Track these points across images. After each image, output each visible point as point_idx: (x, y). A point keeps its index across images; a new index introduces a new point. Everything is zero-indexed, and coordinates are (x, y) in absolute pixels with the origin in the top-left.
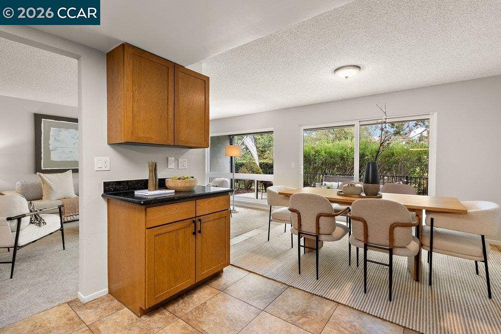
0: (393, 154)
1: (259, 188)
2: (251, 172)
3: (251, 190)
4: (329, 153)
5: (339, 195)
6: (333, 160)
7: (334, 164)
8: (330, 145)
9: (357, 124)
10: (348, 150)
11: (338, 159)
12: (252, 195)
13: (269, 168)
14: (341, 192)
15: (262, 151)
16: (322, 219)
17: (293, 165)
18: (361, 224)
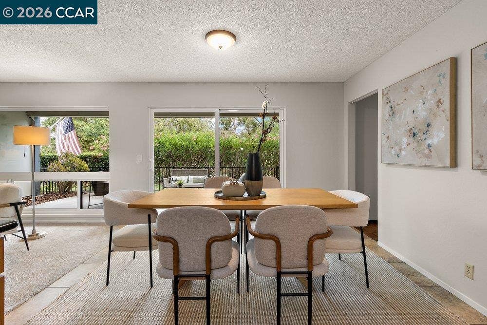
0: (231, 147)
1: (84, 189)
2: (69, 168)
3: (69, 193)
4: (174, 145)
5: (217, 197)
6: (178, 151)
7: (178, 157)
8: (175, 136)
9: (217, 113)
10: (194, 142)
11: (184, 151)
12: (73, 201)
13: (98, 162)
14: (220, 192)
15: (87, 141)
16: (216, 246)
17: (140, 159)
18: (272, 243)
